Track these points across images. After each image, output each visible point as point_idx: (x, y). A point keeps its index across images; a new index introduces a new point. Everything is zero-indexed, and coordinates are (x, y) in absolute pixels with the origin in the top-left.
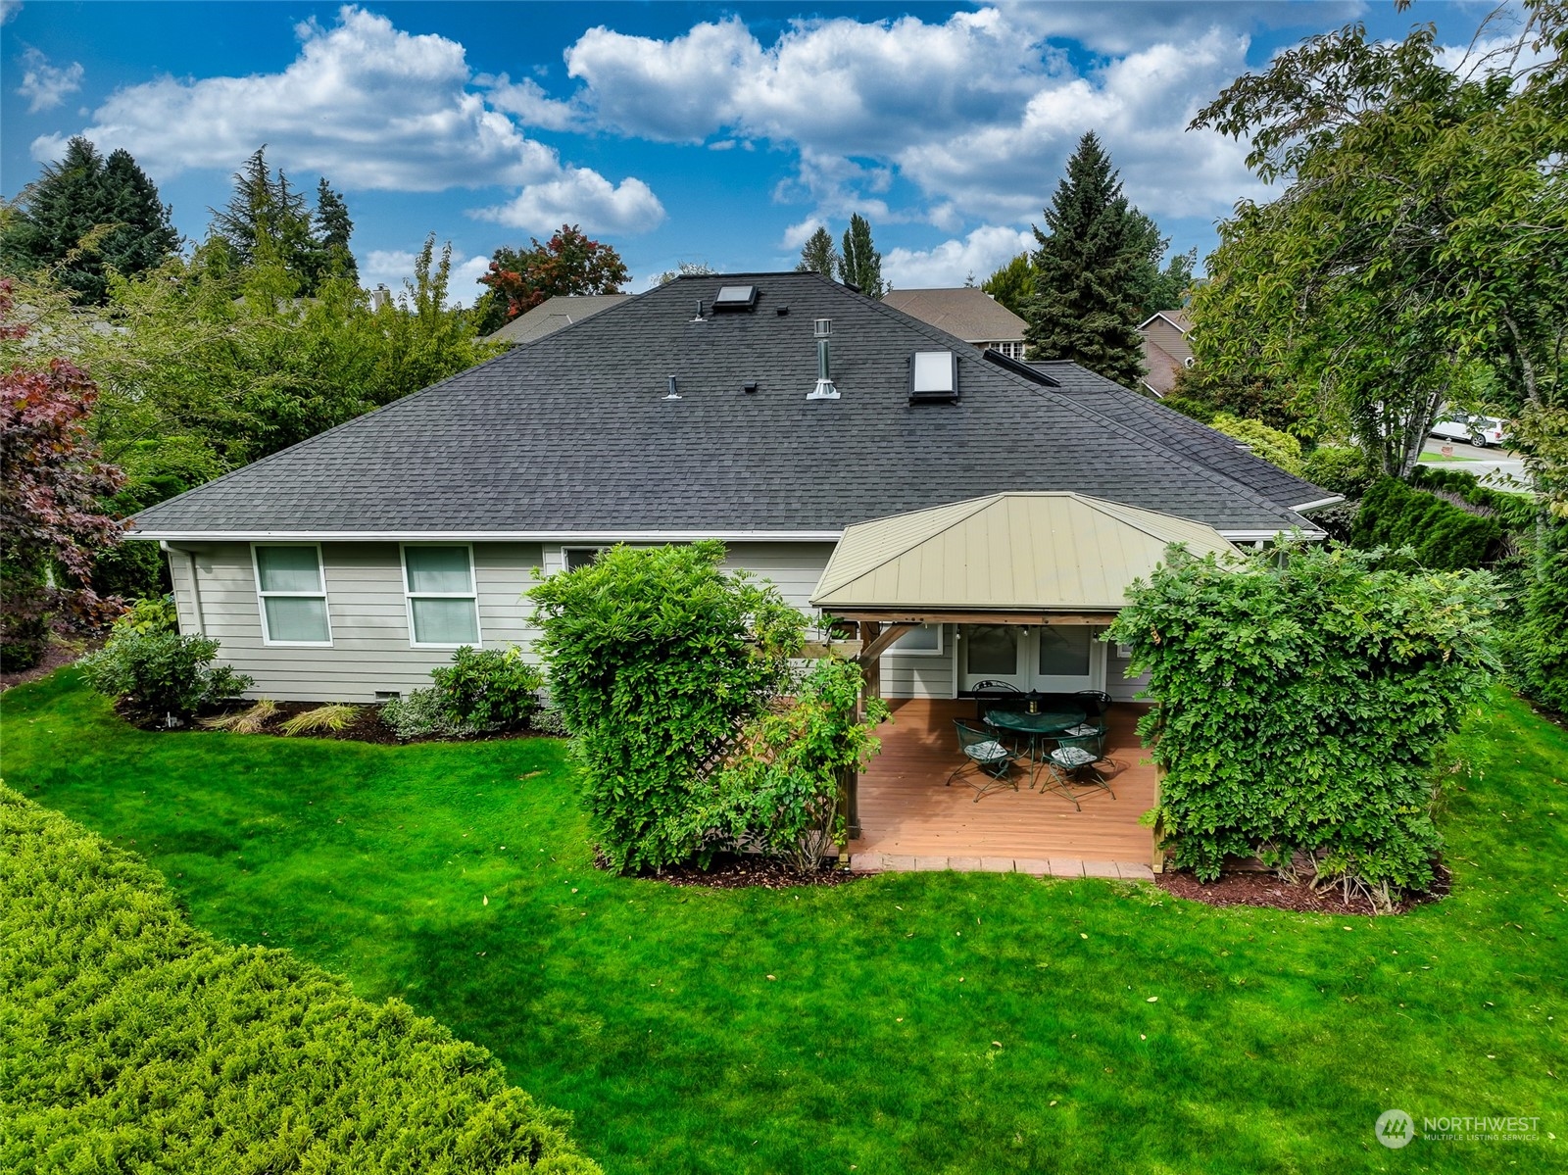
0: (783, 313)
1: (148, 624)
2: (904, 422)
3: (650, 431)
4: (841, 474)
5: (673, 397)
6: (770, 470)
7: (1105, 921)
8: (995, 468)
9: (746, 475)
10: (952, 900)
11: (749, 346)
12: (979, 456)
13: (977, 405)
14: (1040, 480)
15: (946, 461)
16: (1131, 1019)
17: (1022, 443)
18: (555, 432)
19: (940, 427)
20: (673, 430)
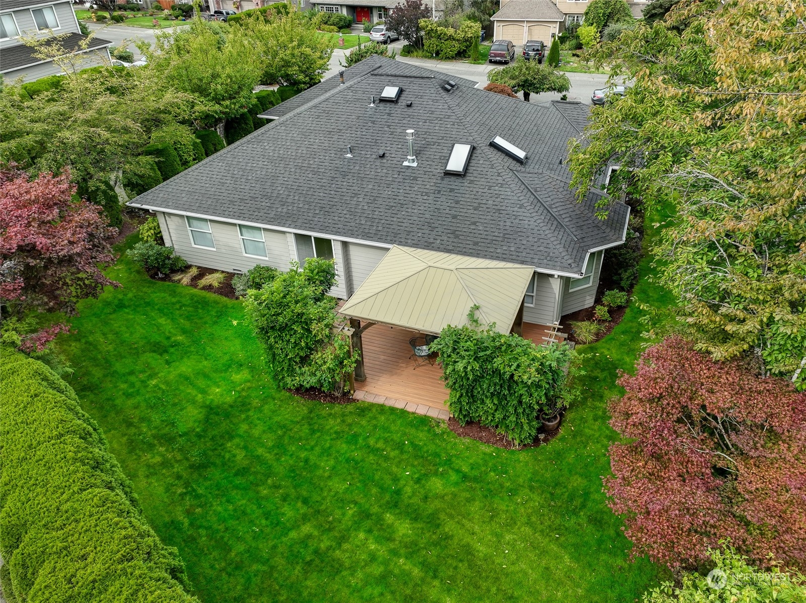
0: (410, 106)
1: (152, 231)
2: (438, 185)
3: (335, 176)
4: (403, 213)
5: (349, 155)
6: (376, 206)
7: (418, 437)
8: (466, 219)
9: (366, 207)
10: (375, 418)
11: (389, 126)
12: (461, 210)
13: (472, 178)
14: (481, 228)
15: (447, 211)
16: (396, 480)
17: (481, 205)
18: (298, 171)
19: (452, 190)
20: (344, 176)
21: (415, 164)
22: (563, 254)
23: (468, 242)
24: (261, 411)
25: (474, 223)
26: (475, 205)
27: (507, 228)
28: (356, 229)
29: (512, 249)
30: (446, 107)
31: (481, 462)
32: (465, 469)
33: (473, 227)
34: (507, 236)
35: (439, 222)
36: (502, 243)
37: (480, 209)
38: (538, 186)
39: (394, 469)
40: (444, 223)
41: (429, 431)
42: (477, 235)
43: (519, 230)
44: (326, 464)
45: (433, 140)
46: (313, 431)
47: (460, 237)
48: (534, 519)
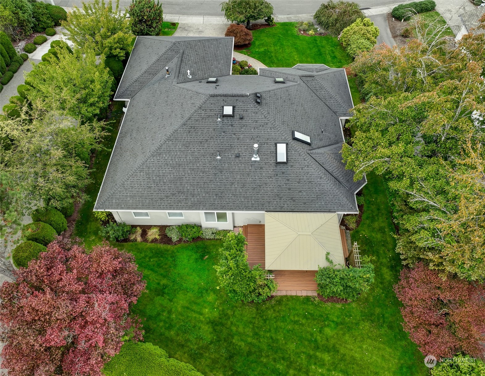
0: (242, 118)
2: (275, 171)
3: (216, 173)
4: (262, 191)
5: (219, 157)
6: (246, 189)
7: (309, 309)
8: (295, 189)
9: (241, 191)
10: (287, 304)
11: (234, 134)
12: (292, 185)
13: (292, 164)
14: (304, 194)
15: (285, 186)
16: (312, 335)
17: (301, 180)
18: (193, 172)
19: (283, 173)
20: (221, 172)
21: (258, 159)
22: (347, 203)
23: (301, 203)
24: (235, 317)
25: (300, 192)
26: (298, 180)
27: (317, 192)
28: (240, 205)
29: (323, 204)
30: (263, 117)
31: (340, 314)
32: (335, 319)
33: (300, 194)
34: (318, 197)
35: (283, 194)
36: (317, 201)
37: (301, 182)
38: (323, 161)
39: (309, 329)
40: (285, 194)
41: (312, 304)
42: (304, 198)
43: (323, 192)
44: (280, 337)
45: (263, 141)
46: (265, 321)
47: (296, 201)
48: (370, 335)
